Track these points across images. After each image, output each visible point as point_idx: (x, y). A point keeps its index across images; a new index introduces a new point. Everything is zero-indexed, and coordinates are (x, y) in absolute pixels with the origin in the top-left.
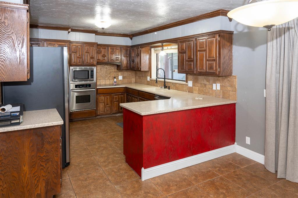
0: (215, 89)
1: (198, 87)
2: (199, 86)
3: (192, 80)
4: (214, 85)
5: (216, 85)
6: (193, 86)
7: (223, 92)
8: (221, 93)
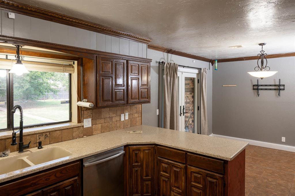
0: (124, 120)
1: (101, 124)
2: (102, 122)
3: (91, 116)
4: (122, 116)
5: (125, 115)
6: (92, 125)
7: (130, 121)
8: (129, 122)
